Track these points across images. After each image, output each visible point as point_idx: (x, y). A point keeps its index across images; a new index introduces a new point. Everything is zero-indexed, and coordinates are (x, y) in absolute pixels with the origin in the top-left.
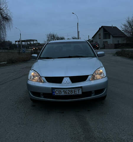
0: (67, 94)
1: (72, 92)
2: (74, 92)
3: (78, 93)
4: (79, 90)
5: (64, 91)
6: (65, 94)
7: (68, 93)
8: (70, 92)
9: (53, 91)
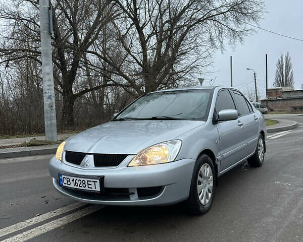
0: (78, 187)
1: (85, 184)
2: (88, 184)
3: (94, 189)
4: (95, 182)
5: (73, 180)
6: (76, 187)
7: (80, 186)
8: (82, 183)
9: (61, 178)
